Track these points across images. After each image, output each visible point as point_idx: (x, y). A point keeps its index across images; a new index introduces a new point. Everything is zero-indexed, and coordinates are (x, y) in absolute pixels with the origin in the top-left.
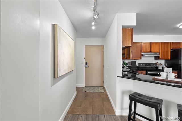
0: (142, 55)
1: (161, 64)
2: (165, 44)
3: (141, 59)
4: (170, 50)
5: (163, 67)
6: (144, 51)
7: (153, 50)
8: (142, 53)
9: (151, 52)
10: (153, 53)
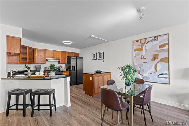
0: (47, 60)
1: (62, 67)
2: (63, 53)
3: (45, 63)
4: (67, 57)
5: (63, 69)
6: (48, 56)
7: (55, 56)
8: (46, 59)
9: (54, 58)
10: (55, 59)
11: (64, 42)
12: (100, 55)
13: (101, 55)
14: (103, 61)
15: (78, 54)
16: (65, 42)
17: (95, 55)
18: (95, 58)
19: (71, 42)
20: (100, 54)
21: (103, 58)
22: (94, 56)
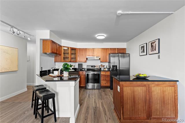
2: (104, 50)
3: (86, 62)
8: (87, 57)
10: (95, 57)
11: (96, 36)
12: (152, 46)
13: (154, 45)
14: (159, 57)
15: (124, 49)
16: (98, 36)
17: (143, 47)
18: (144, 52)
19: (105, 35)
20: (152, 44)
21: (157, 51)
22: (142, 49)
